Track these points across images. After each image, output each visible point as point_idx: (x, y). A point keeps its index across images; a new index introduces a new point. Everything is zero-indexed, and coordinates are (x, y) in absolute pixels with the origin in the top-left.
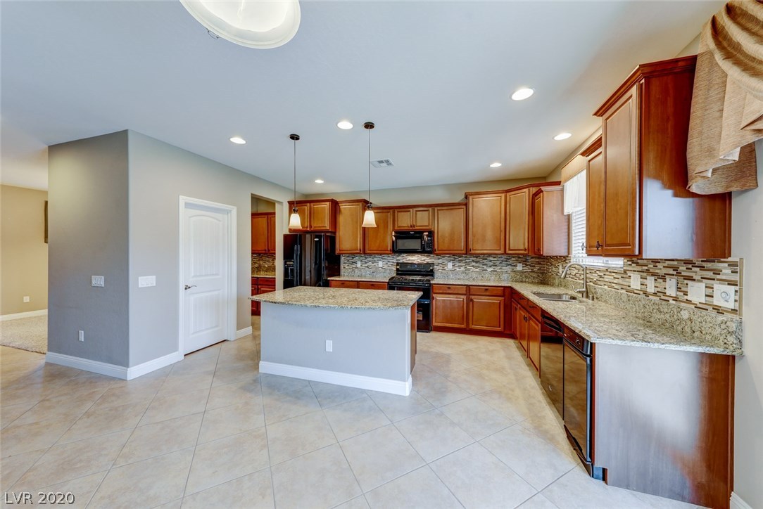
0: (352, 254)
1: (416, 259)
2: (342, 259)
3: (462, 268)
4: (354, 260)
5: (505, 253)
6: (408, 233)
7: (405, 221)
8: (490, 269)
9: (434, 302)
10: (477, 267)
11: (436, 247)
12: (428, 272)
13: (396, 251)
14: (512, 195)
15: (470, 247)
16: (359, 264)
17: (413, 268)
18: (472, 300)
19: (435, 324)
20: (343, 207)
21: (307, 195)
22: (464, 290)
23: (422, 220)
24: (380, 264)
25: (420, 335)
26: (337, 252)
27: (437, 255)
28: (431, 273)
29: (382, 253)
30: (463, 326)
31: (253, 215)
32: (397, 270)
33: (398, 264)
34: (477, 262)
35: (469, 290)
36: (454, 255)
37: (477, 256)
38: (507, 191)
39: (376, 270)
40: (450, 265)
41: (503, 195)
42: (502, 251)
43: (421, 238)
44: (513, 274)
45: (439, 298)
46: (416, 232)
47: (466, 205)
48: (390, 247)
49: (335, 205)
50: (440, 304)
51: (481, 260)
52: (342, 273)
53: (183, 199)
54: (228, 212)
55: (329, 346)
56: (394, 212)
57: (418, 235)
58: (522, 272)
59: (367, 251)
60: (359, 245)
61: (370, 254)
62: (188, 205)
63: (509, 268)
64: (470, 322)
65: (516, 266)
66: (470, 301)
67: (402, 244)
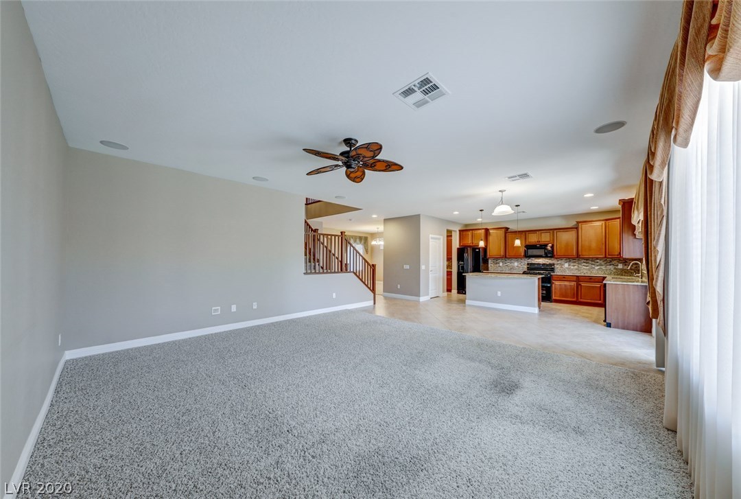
0: (496, 259)
1: (541, 261)
2: (490, 261)
3: (576, 267)
4: (498, 261)
5: (606, 257)
6: (536, 246)
7: (533, 239)
8: (597, 268)
9: (553, 285)
10: (587, 266)
11: (555, 253)
12: (551, 268)
13: (527, 256)
14: (611, 223)
15: (580, 253)
16: (501, 264)
17: (539, 266)
18: (580, 285)
19: (554, 297)
20: (491, 231)
21: (466, 225)
22: (575, 279)
23: (545, 238)
24: (516, 264)
25: (543, 304)
26: (488, 256)
27: (556, 258)
28: (553, 270)
29: (517, 257)
30: (575, 300)
31: (447, 236)
32: (528, 268)
33: (528, 264)
34: (587, 263)
35: (578, 279)
36: (569, 258)
37: (587, 259)
38: (607, 220)
39: (513, 268)
40: (566, 265)
41: (604, 222)
42: (603, 256)
43: (545, 249)
44: (615, 270)
45: (557, 284)
46: (541, 245)
47: (577, 228)
48: (523, 254)
49: (487, 230)
50: (558, 287)
51: (590, 262)
52: (490, 269)
53: (430, 235)
54: (439, 239)
55: (499, 294)
56: (526, 234)
57: (544, 246)
59: (507, 256)
60: (502, 253)
61: (509, 258)
62: (432, 238)
63: (612, 267)
64: (579, 297)
65: (617, 265)
66: (578, 285)
67: (531, 252)
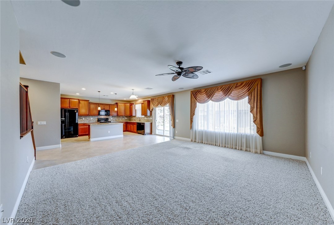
1: (103, 117)
4: (82, 117)
5: (125, 115)
11: (110, 114)
15: (118, 114)
23: (107, 107)
24: (92, 119)
28: (108, 120)
32: (98, 120)
34: (118, 117)
38: (125, 103)
39: (90, 120)
47: (117, 105)
48: (97, 114)
56: (99, 105)
58: (126, 119)
59: (90, 115)
60: (87, 113)
